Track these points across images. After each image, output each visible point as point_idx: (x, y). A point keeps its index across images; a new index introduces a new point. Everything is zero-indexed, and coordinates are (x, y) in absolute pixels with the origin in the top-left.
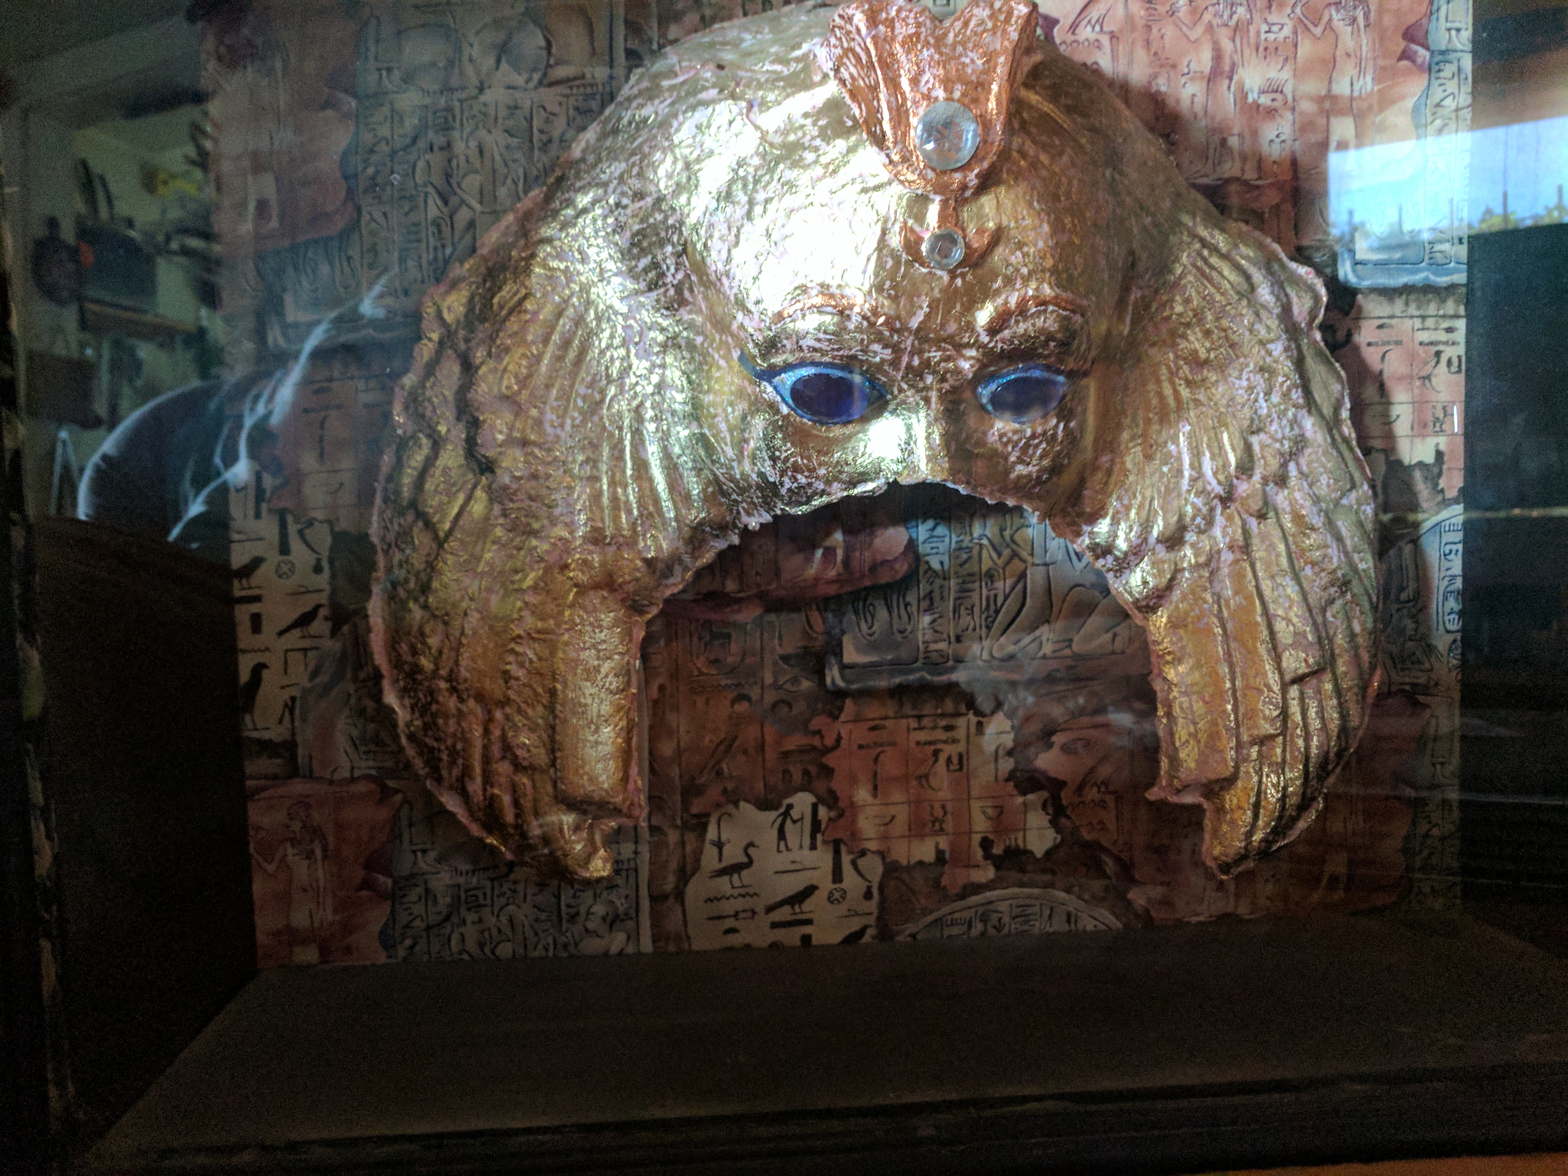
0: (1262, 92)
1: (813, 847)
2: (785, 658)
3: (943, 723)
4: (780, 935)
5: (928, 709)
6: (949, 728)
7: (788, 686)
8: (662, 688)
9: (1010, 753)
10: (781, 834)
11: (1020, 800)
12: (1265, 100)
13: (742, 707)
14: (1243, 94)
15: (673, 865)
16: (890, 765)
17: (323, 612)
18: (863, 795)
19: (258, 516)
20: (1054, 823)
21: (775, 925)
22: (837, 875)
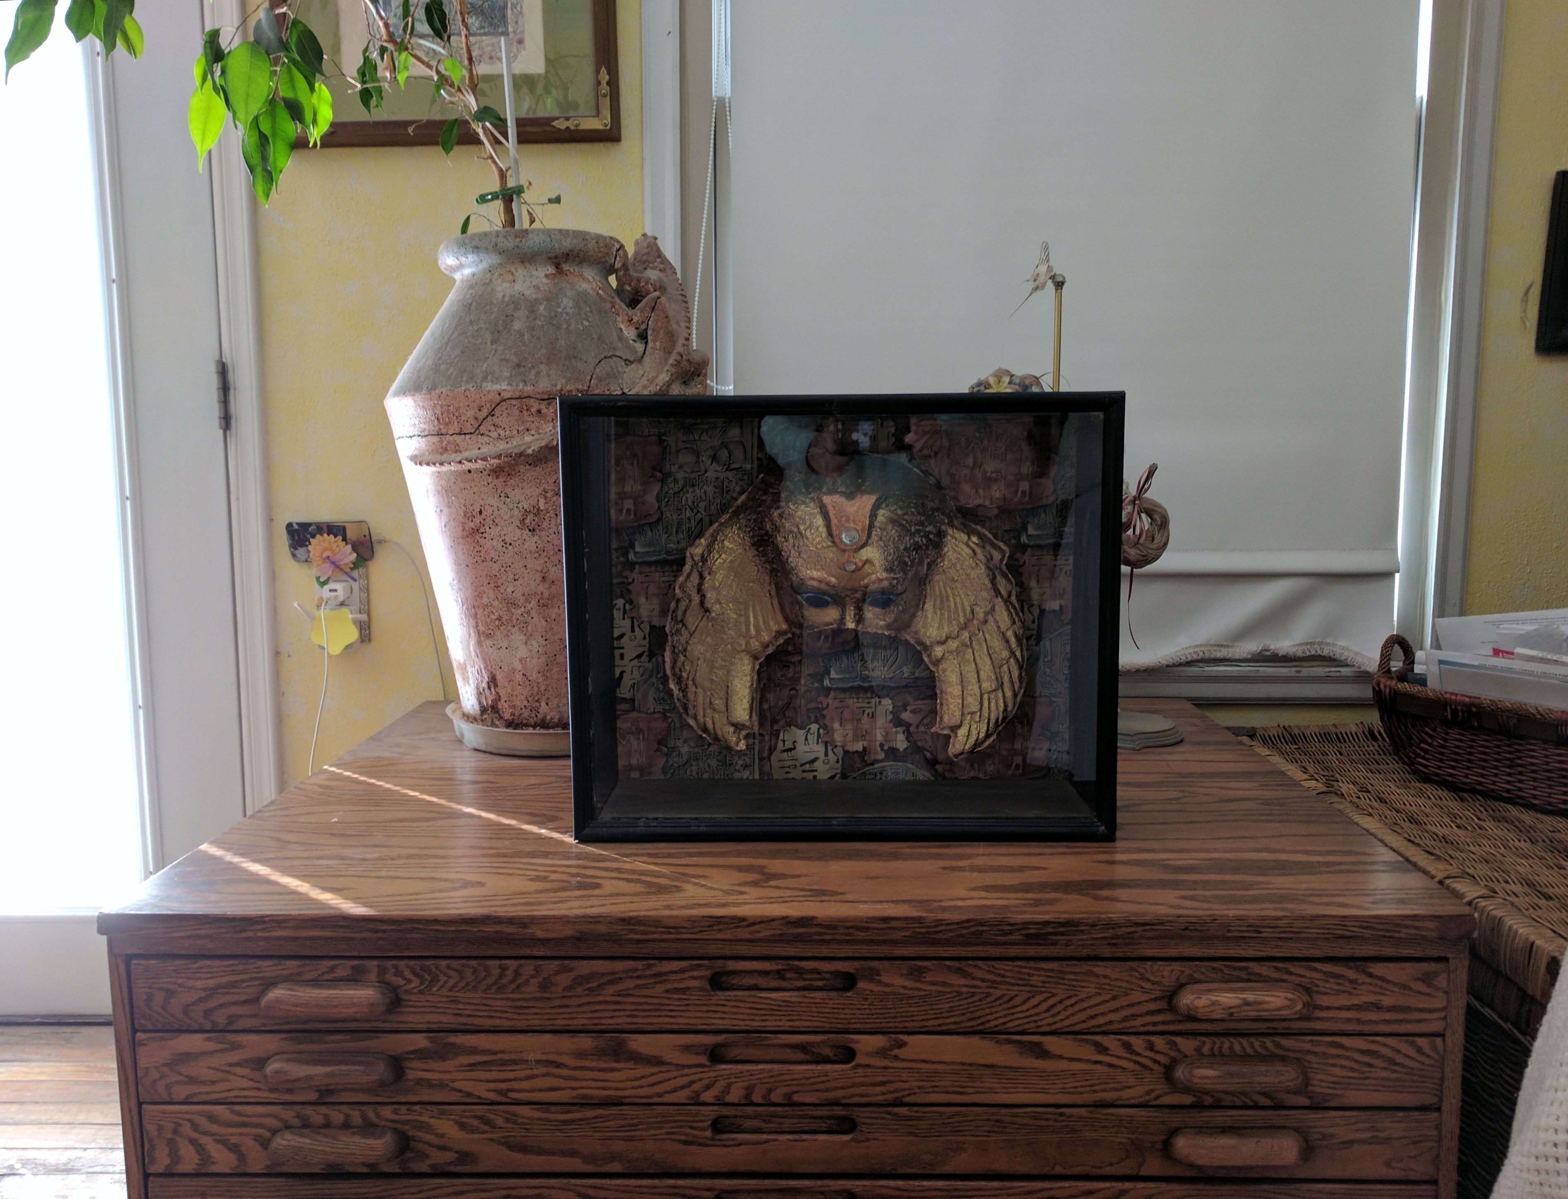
0: (992, 472)
1: (818, 743)
2: (809, 675)
3: (867, 701)
4: (805, 775)
5: (861, 695)
6: (868, 703)
7: (810, 685)
8: (764, 684)
9: (891, 712)
10: (806, 739)
11: (894, 730)
12: (994, 475)
14: (985, 473)
15: (767, 747)
16: (847, 714)
17: (646, 654)
18: (836, 725)
19: (624, 619)
20: (907, 739)
21: (804, 771)
22: (826, 754)
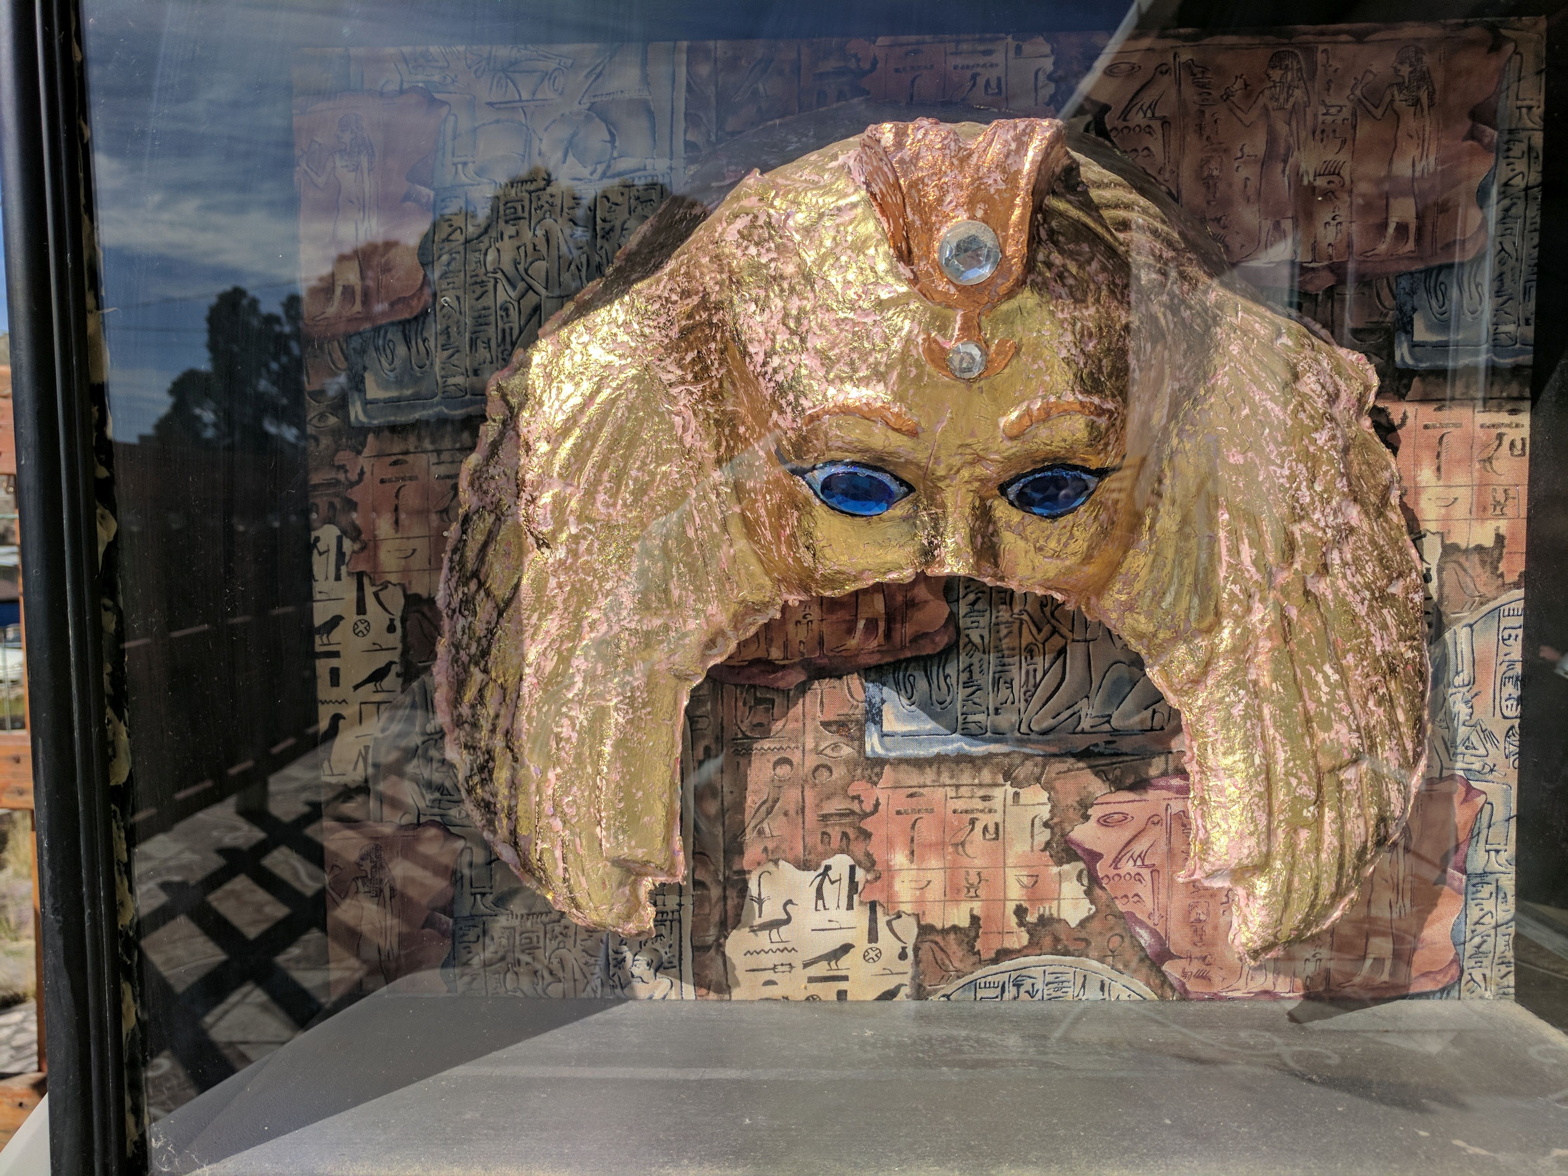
0: (1318, 174)
1: (850, 907)
2: (826, 725)
3: (982, 792)
4: (816, 989)
5: (966, 778)
6: (985, 798)
7: (828, 751)
8: (704, 749)
9: (1046, 825)
10: (819, 894)
11: (1055, 870)
12: (1321, 182)
13: (784, 771)
15: (716, 917)
16: (927, 831)
18: (900, 859)
19: (338, 578)
20: (1088, 893)
21: (811, 980)
22: (873, 936)
